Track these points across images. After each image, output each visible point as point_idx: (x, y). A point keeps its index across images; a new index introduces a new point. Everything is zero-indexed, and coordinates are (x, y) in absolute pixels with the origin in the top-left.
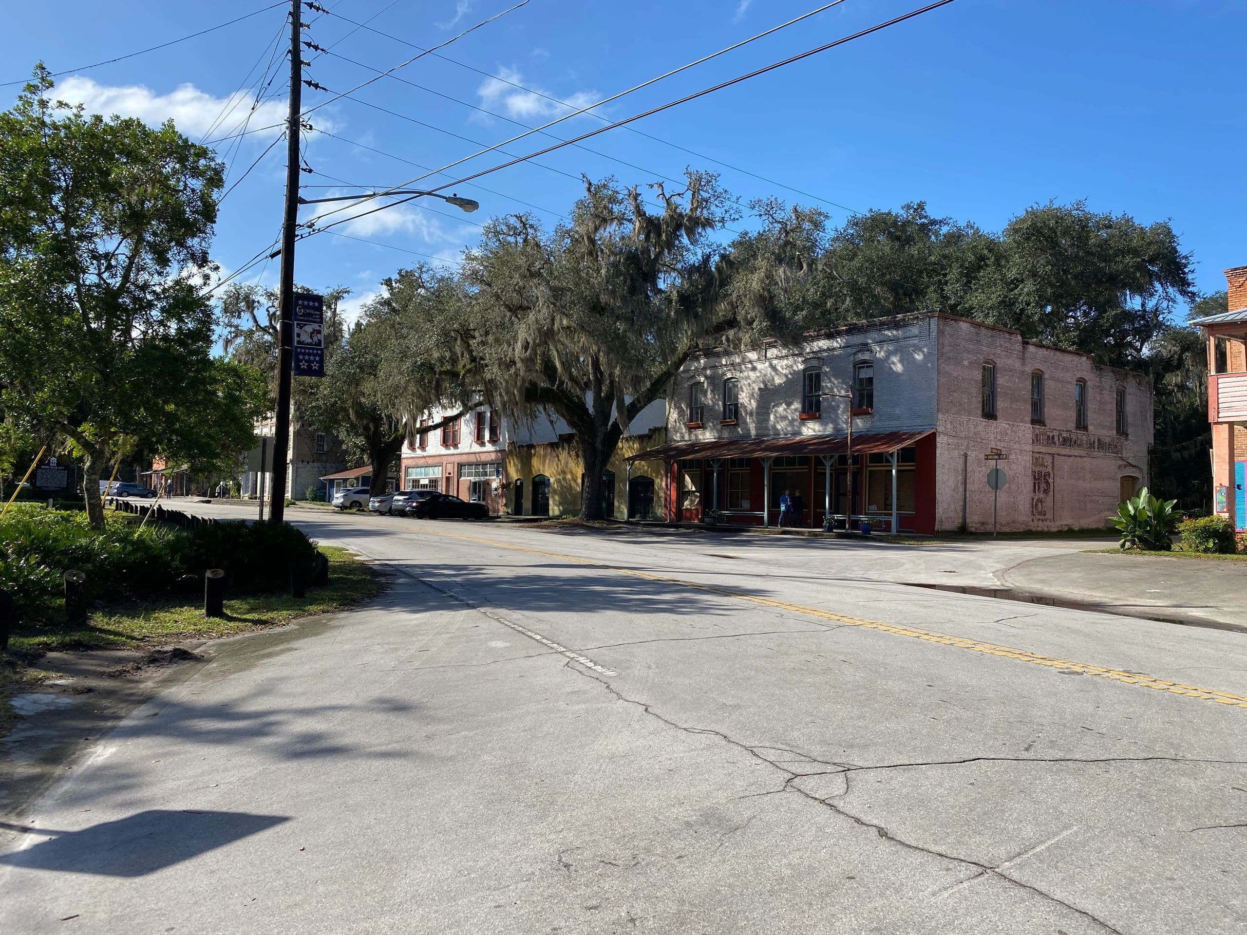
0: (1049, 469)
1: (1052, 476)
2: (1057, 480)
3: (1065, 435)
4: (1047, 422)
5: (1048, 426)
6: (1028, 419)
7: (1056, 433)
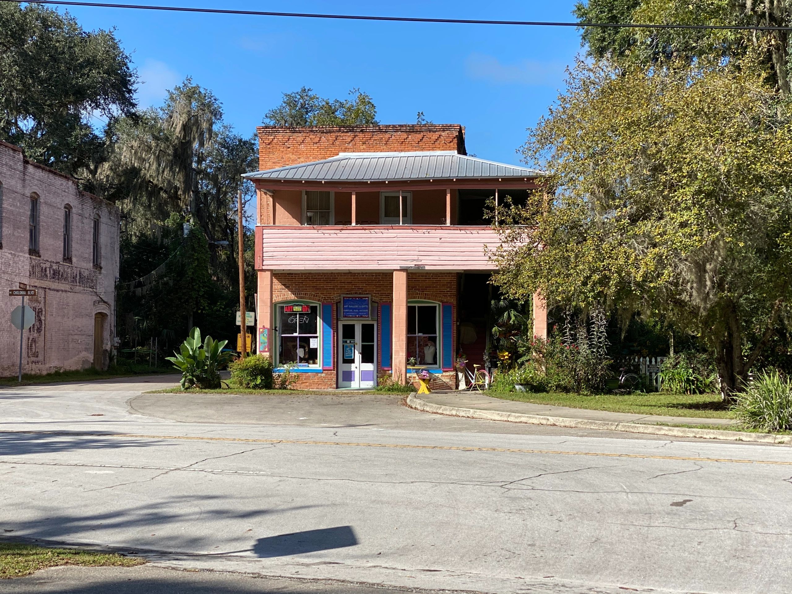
0: (42, 305)
1: (44, 313)
2: (49, 318)
3: (55, 267)
4: (42, 252)
5: (42, 257)
6: (26, 248)
7: (48, 265)
